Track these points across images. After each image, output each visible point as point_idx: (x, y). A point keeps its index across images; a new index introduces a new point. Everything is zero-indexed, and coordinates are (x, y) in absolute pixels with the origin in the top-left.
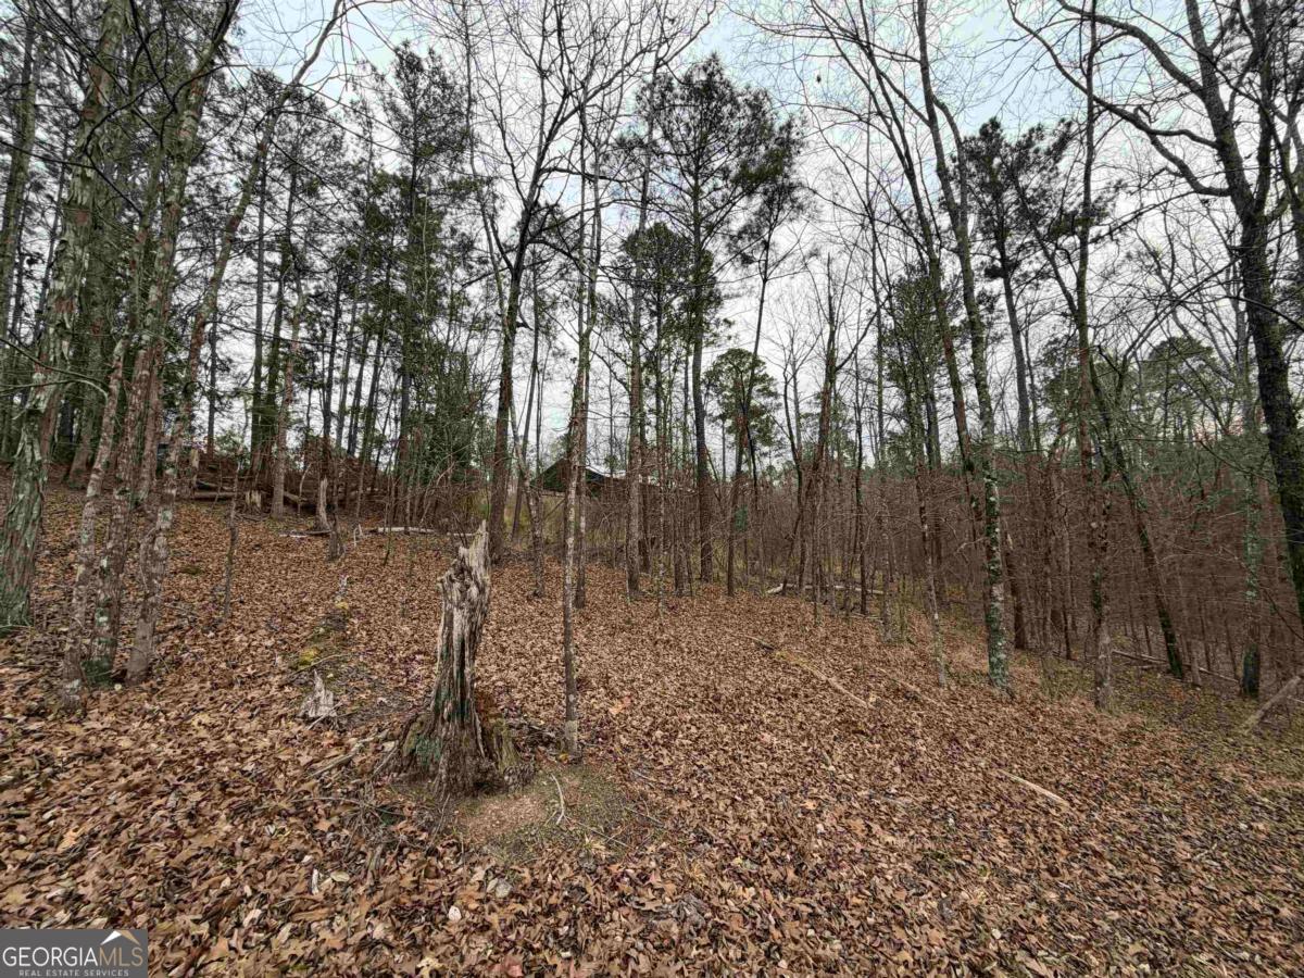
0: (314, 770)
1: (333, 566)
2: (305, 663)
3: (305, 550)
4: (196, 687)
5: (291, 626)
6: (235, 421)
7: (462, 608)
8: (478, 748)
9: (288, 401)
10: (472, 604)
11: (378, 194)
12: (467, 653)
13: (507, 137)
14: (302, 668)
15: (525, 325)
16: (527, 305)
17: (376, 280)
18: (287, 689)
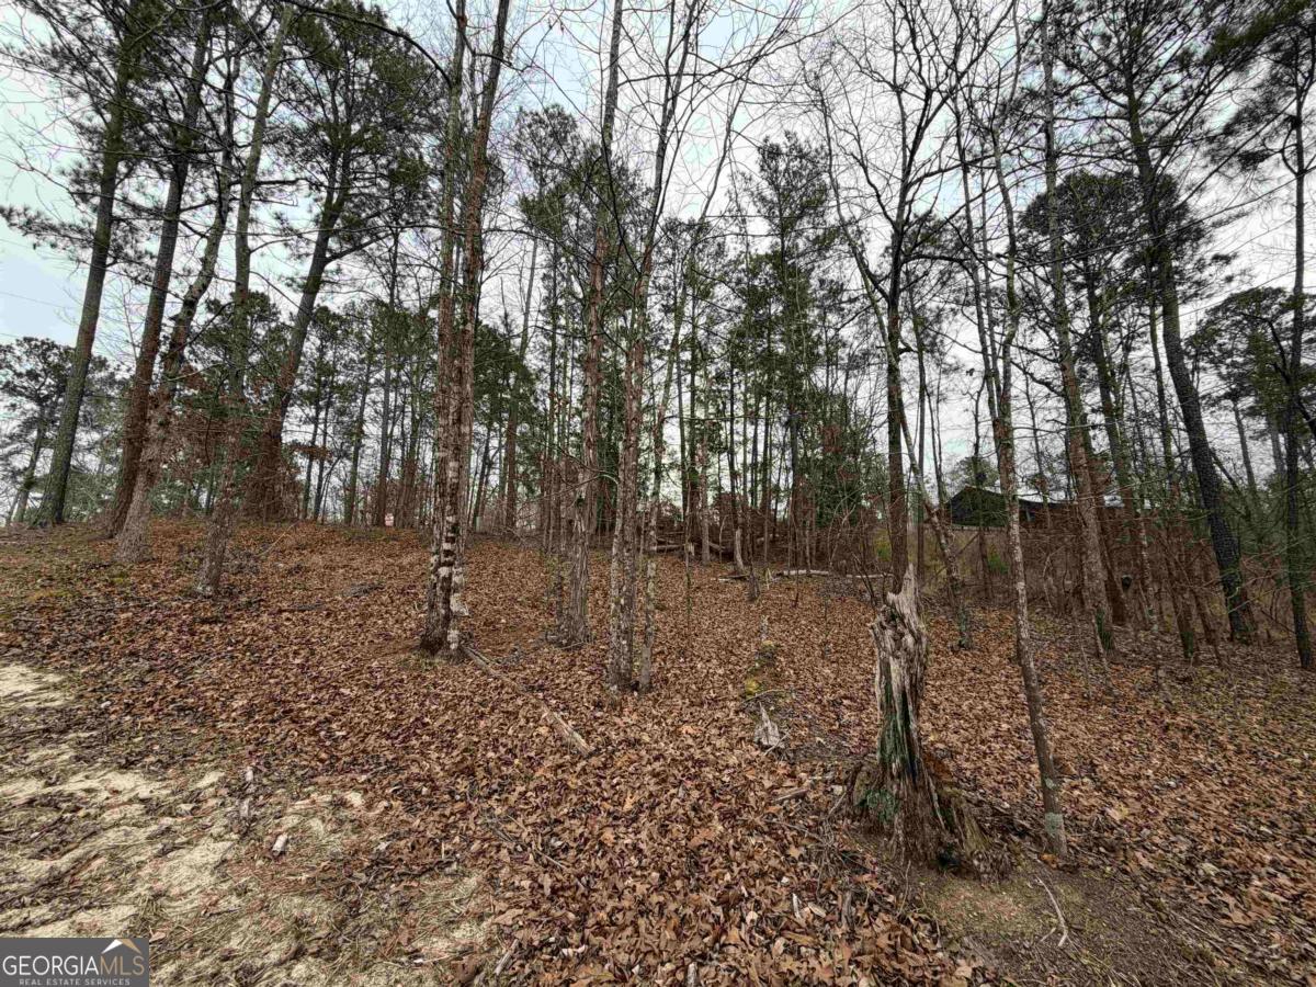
0: (775, 795)
1: (754, 607)
2: (750, 694)
3: (730, 592)
4: (680, 702)
5: (733, 658)
6: (672, 490)
7: (898, 658)
8: (936, 817)
9: (705, 468)
10: (909, 654)
11: (755, 276)
12: (910, 707)
13: (870, 171)
14: (749, 697)
15: (908, 349)
16: (907, 331)
17: (760, 349)
18: (741, 715)
